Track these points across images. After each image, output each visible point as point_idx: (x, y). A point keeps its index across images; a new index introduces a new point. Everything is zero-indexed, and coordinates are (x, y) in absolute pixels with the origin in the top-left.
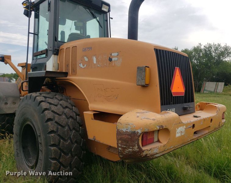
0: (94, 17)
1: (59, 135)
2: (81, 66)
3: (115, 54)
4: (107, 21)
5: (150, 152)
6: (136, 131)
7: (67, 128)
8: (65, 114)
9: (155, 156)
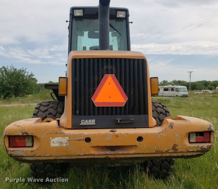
5: (13, 153)
9: (24, 158)
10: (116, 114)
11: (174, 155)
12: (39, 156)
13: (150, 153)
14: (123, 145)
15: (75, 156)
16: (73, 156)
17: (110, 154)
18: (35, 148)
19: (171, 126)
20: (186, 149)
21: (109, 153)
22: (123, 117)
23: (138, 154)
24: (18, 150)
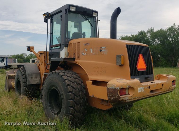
0: (87, 19)
1: (74, 94)
2: (83, 54)
3: (103, 47)
4: (96, 22)
5: (124, 98)
6: (117, 88)
7: (77, 90)
8: (76, 82)
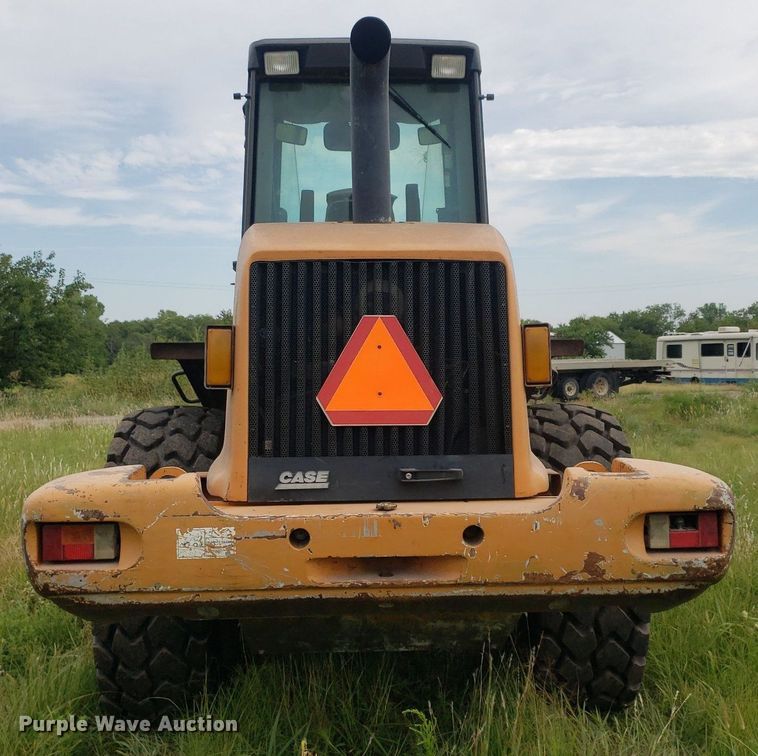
9: (88, 599)
10: (402, 452)
11: (592, 593)
12: (140, 592)
13: (507, 584)
14: (417, 555)
15: (255, 593)
16: (251, 593)
17: (375, 586)
18: (124, 564)
19: (579, 492)
20: (633, 572)
21: (369, 582)
22: (426, 461)
23: (469, 585)
24: (70, 572)
